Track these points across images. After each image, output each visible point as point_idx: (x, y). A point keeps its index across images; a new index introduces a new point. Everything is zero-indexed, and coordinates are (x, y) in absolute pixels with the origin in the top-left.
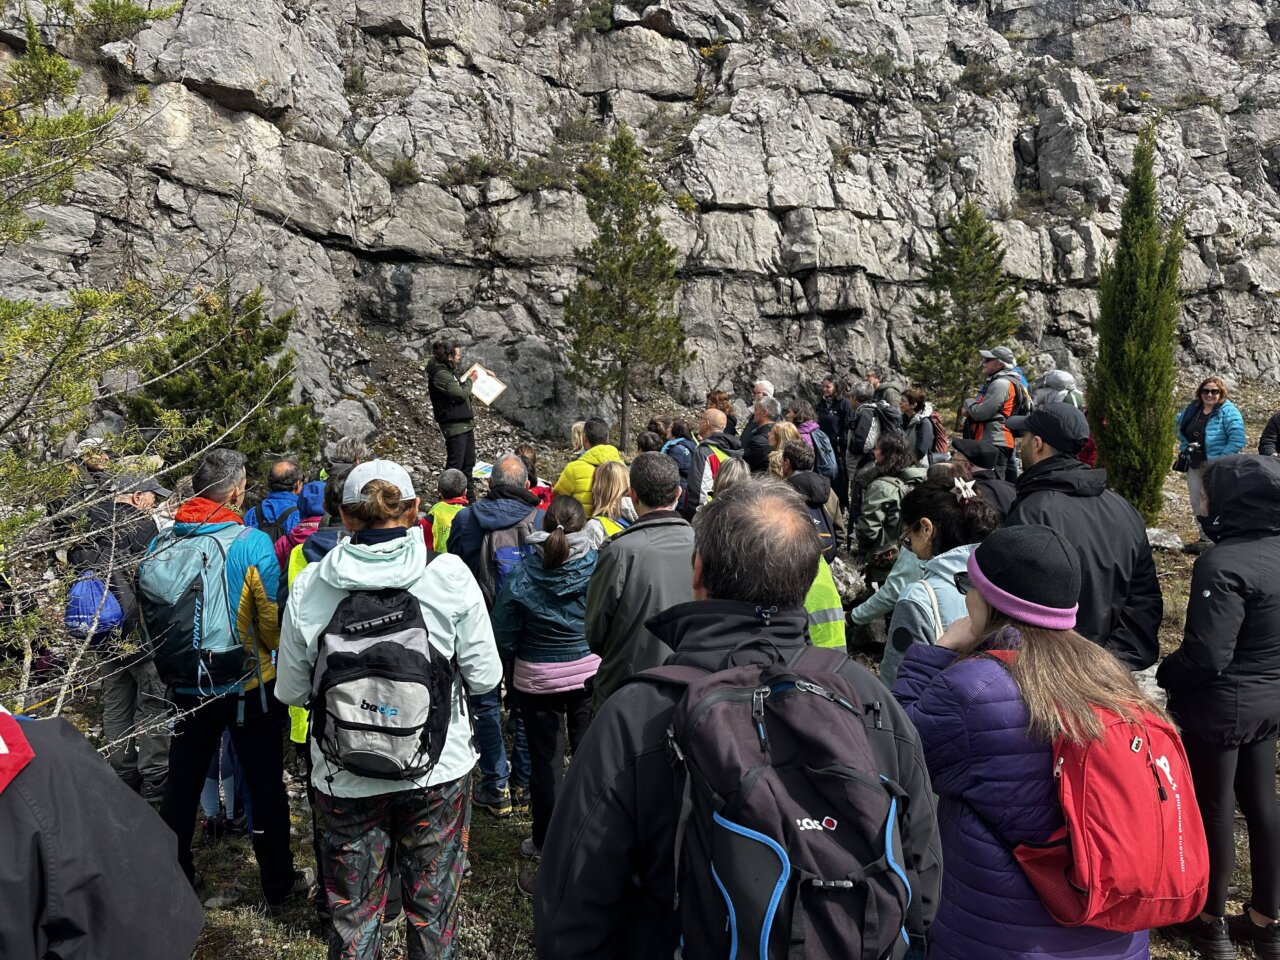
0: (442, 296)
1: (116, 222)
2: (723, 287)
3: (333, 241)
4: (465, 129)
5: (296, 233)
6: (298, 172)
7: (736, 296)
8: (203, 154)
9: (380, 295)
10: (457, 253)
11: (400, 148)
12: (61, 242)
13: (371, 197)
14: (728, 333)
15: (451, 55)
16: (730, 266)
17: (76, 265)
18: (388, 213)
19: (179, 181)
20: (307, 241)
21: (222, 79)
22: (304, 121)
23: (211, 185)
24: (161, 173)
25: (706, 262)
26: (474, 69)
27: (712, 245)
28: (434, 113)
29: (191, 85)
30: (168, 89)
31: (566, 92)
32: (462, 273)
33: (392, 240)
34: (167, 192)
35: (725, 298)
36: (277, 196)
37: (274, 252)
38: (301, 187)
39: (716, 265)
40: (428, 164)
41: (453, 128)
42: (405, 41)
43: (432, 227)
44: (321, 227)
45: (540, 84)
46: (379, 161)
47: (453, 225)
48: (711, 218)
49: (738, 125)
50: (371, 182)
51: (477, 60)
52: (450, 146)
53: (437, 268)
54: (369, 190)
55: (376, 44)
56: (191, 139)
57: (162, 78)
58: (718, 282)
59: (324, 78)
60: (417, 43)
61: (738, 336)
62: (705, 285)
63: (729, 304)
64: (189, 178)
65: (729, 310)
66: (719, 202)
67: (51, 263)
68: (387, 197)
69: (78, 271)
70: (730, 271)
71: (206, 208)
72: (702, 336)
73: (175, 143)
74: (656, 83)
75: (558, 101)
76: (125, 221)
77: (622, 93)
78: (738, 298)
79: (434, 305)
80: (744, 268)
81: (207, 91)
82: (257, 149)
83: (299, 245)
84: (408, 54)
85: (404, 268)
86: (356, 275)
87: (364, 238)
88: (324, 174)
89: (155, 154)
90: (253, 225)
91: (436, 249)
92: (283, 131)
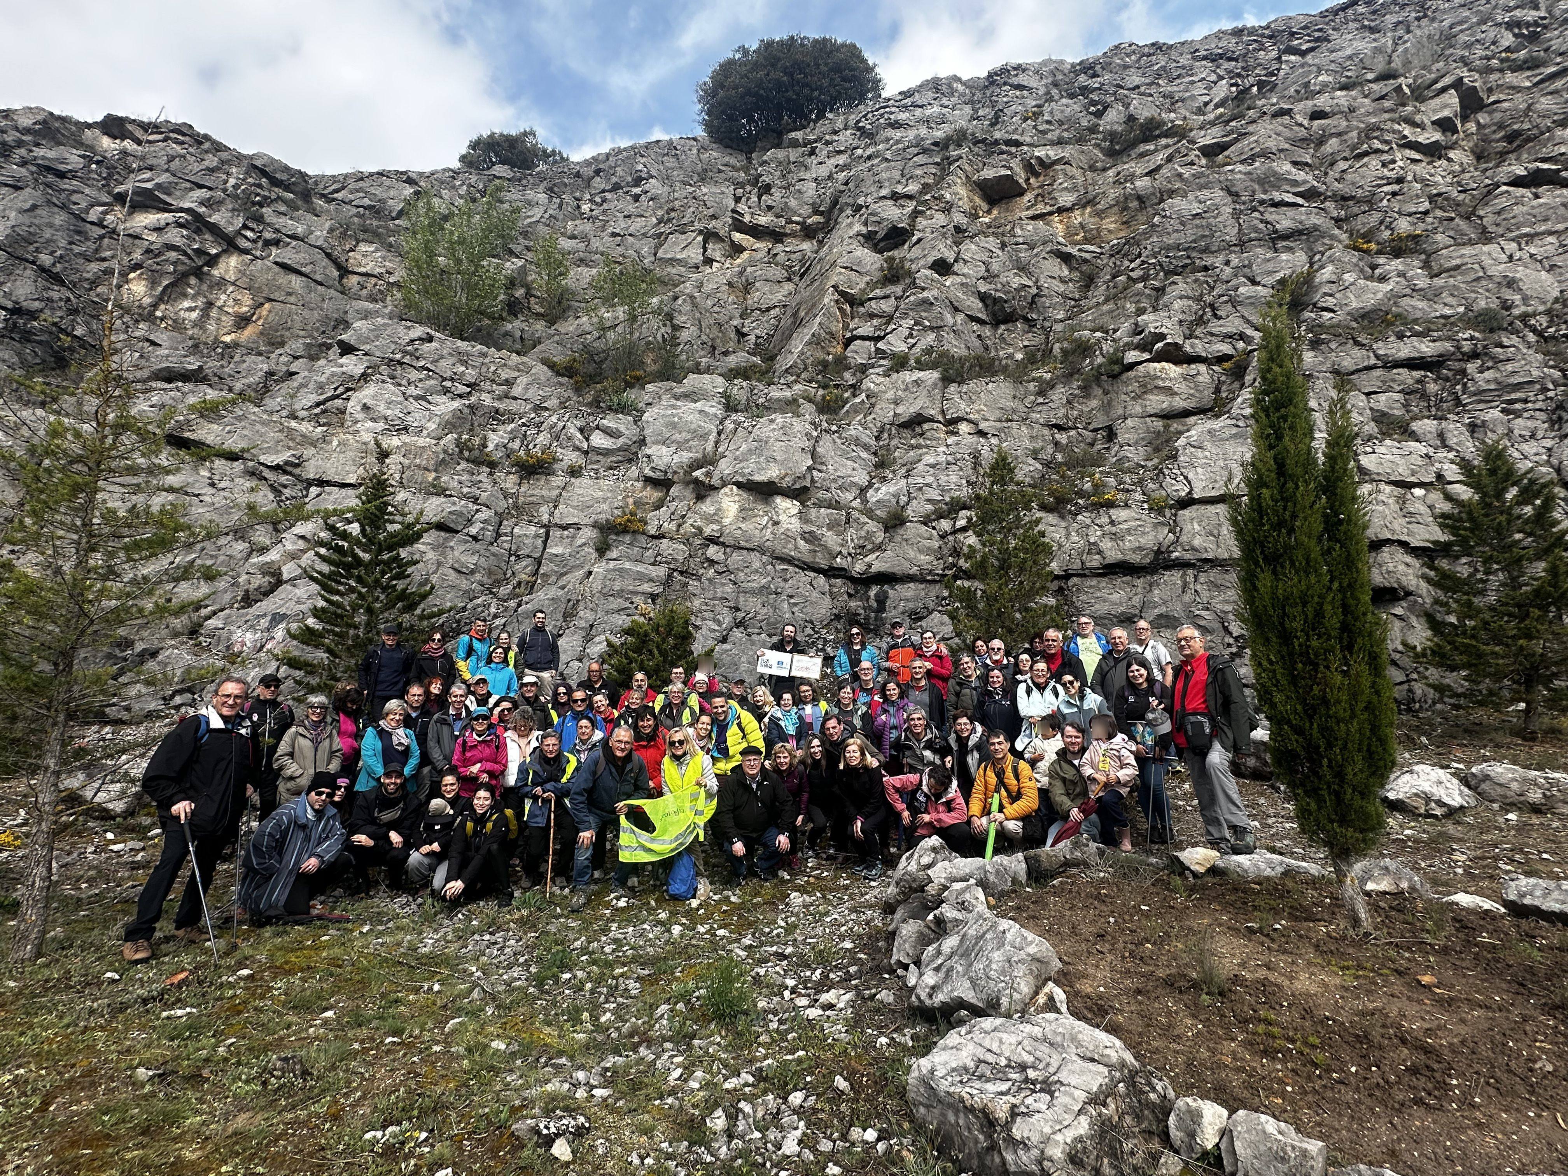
0: (911, 605)
1: (682, 573)
2: (1196, 577)
3: (831, 572)
4: (954, 478)
5: (803, 569)
6: (808, 528)
7: (1214, 586)
8: (743, 526)
9: (864, 608)
10: (931, 572)
11: (894, 501)
12: (647, 587)
13: (866, 539)
14: (1202, 623)
15: (964, 427)
16: (1205, 556)
17: (653, 601)
18: (879, 547)
19: (723, 544)
20: (812, 574)
21: (757, 478)
22: (821, 494)
23: (743, 544)
24: (712, 540)
25: (1175, 555)
26: (982, 433)
27: (1184, 538)
28: (932, 471)
29: (739, 485)
30: (726, 490)
31: (1073, 433)
32: (931, 587)
33: (877, 567)
34: (712, 551)
35: (1198, 587)
36: (790, 546)
37: (782, 584)
38: (810, 538)
39: (1188, 556)
40: (917, 509)
41: (943, 478)
42: (926, 426)
43: (912, 554)
44: (824, 564)
45: (1046, 431)
46: (878, 512)
47: (929, 551)
48: (1186, 514)
49: (1234, 422)
50: (866, 528)
51: (983, 426)
52: (937, 492)
53: (912, 585)
54: (863, 534)
55: (906, 433)
56: (737, 518)
57: (724, 485)
58: (1190, 572)
59: (849, 463)
60: (935, 425)
61: (1217, 625)
62: (1174, 577)
63: (1205, 595)
64: (729, 541)
65: (1205, 600)
66: (1195, 496)
67: (638, 600)
68: (880, 536)
69: (654, 603)
70: (1206, 561)
71: (736, 557)
72: (1167, 627)
73: (726, 521)
74: (1165, 405)
75: (1064, 441)
76: (686, 572)
77: (1129, 422)
78: (1216, 586)
79: (903, 613)
80: (1226, 556)
81: (750, 487)
82: (783, 518)
83: (803, 578)
84: (929, 434)
85: (886, 587)
86: (850, 595)
87: (859, 568)
88: (830, 527)
89: (709, 530)
90: (769, 567)
91: (914, 570)
92: (802, 503)
